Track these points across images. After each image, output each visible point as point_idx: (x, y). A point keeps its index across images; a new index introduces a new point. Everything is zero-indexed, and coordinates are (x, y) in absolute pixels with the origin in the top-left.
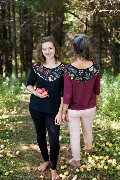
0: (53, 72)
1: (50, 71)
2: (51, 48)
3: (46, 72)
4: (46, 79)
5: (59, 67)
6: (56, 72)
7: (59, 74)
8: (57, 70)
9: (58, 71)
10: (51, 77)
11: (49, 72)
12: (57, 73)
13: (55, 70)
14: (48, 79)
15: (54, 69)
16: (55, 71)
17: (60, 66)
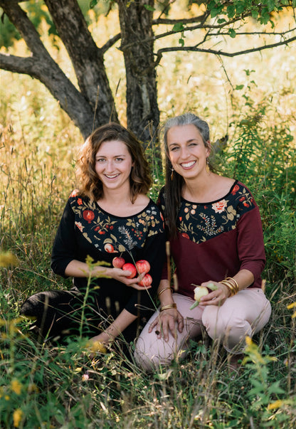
0: (120, 228)
1: (113, 223)
2: (119, 159)
3: (101, 223)
4: (97, 246)
5: (139, 216)
6: (130, 228)
7: (135, 239)
8: (134, 225)
9: (135, 229)
10: (113, 241)
11: (109, 226)
12: (132, 234)
13: (128, 224)
14: (102, 246)
15: (125, 219)
16: (126, 227)
17: (144, 214)
